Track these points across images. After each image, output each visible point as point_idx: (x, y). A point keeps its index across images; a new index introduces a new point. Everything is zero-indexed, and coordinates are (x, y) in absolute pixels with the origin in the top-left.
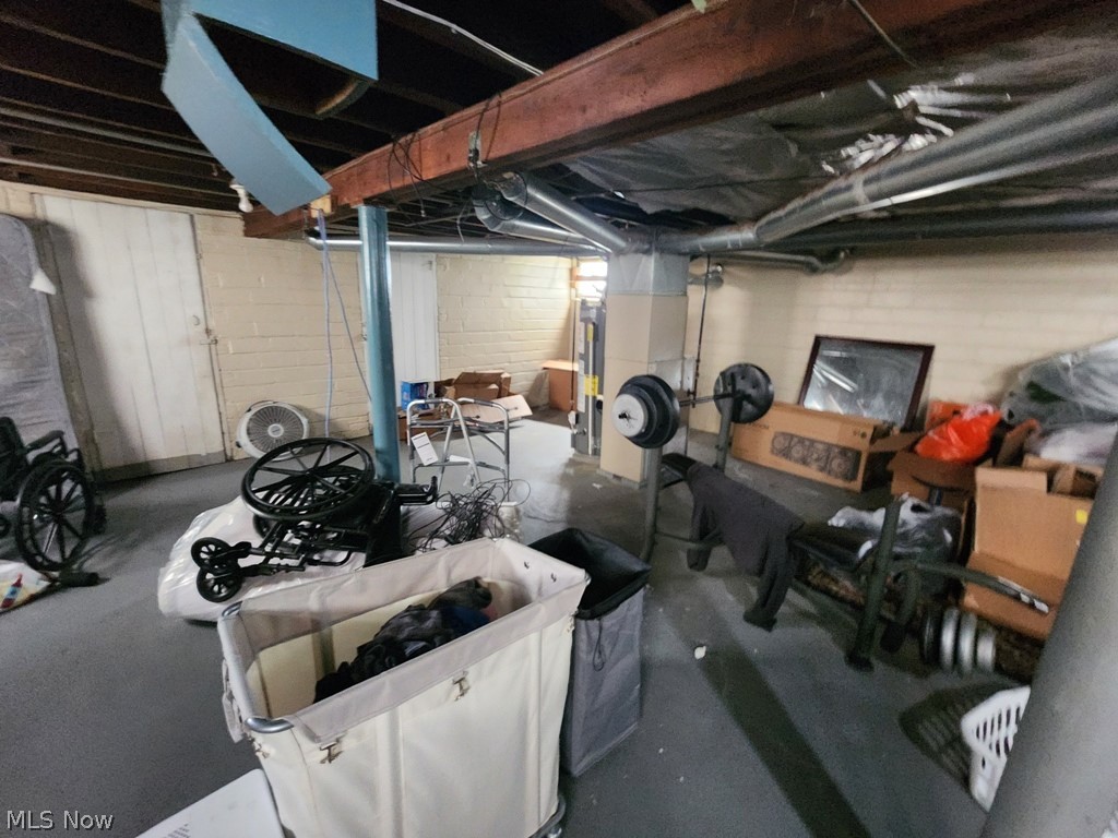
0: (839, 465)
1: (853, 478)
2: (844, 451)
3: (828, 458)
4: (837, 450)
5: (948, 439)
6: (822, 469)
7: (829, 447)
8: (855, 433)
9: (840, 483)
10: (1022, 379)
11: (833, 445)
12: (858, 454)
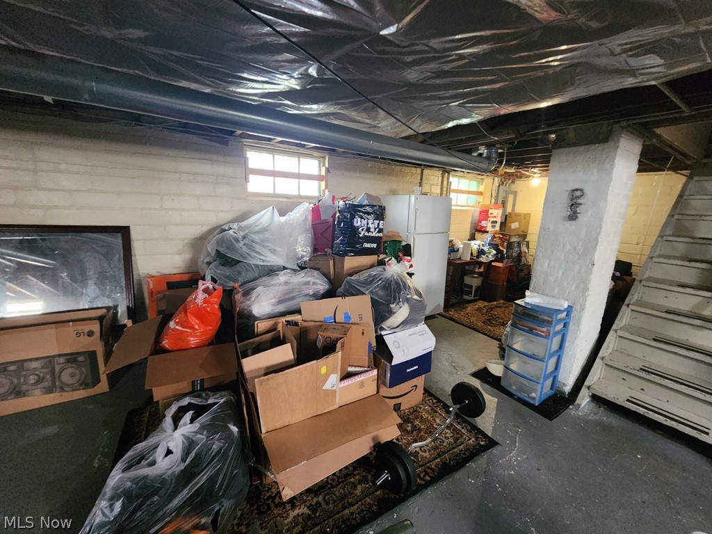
0: (72, 375)
1: (96, 381)
2: (72, 358)
3: (53, 372)
4: (62, 360)
5: (192, 328)
6: (49, 391)
7: (50, 360)
8: (78, 334)
9: (81, 394)
10: (211, 247)
11: (54, 356)
12: (92, 355)
